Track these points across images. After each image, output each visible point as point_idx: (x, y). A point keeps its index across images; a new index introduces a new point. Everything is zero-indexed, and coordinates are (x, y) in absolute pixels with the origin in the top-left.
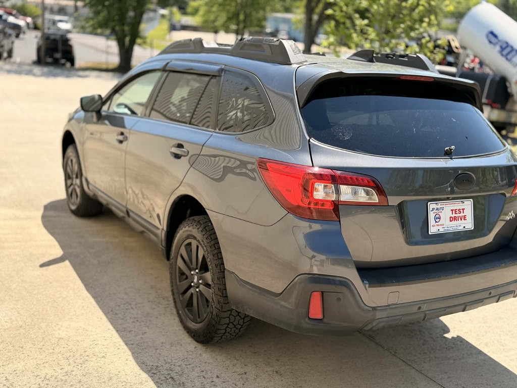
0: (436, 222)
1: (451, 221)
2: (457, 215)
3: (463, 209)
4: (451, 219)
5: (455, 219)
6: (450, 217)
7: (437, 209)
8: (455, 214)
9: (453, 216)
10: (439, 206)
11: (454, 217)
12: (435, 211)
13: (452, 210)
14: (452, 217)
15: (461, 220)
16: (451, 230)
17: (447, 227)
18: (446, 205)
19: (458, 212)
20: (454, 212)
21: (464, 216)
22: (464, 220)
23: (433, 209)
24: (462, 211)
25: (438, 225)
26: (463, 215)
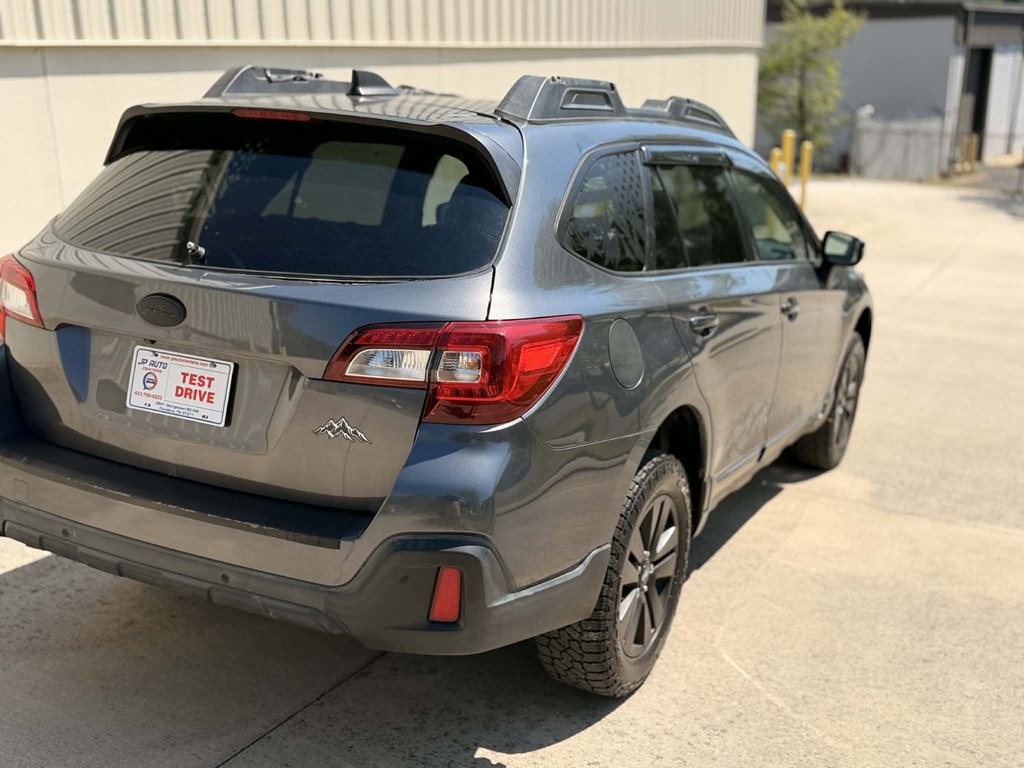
0: (145, 388)
1: (177, 395)
2: (193, 388)
3: (211, 380)
4: (180, 392)
5: (187, 393)
6: (178, 388)
7: (153, 363)
8: (191, 383)
9: (184, 386)
10: (158, 359)
11: (187, 389)
12: (147, 365)
13: (185, 375)
14: (182, 389)
15: (201, 399)
16: (175, 413)
17: (168, 405)
18: (173, 359)
19: (197, 381)
20: (188, 378)
21: (210, 394)
22: (208, 401)
23: (144, 361)
24: (207, 382)
25: (148, 395)
26: (208, 390)
